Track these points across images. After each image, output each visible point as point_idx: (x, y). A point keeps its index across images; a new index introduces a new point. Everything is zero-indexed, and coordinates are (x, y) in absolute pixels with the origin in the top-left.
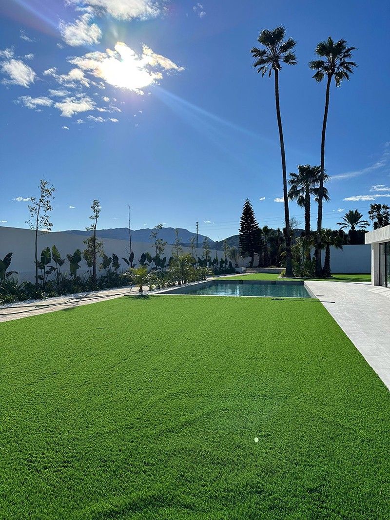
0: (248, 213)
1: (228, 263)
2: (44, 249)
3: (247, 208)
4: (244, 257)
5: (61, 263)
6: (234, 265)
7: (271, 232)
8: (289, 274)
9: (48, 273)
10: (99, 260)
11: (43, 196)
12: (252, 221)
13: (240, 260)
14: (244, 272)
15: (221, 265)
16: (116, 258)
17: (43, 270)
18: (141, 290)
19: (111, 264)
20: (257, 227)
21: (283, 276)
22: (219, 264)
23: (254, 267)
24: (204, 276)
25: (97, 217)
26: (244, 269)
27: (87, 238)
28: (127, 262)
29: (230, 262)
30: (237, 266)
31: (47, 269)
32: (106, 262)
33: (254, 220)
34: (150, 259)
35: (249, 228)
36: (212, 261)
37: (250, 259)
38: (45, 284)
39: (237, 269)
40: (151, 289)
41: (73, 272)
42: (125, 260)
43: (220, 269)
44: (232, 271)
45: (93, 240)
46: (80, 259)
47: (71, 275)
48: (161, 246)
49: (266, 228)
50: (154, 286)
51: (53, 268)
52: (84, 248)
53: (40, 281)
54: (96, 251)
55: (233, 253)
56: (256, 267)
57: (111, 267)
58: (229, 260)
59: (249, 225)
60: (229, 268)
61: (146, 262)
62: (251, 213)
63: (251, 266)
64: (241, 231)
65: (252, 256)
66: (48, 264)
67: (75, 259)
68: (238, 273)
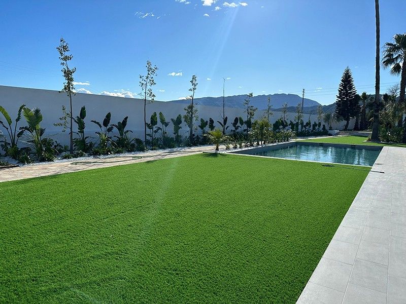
0: (347, 81)
1: (322, 127)
2: (152, 114)
3: (346, 76)
4: (338, 121)
5: (166, 125)
6: (327, 128)
7: (370, 98)
8: (375, 138)
9: (156, 132)
10: (196, 123)
11: (149, 74)
12: (351, 88)
13: (334, 123)
14: (337, 134)
15: (314, 128)
16: (212, 121)
17: (151, 130)
18: (217, 149)
19: (208, 126)
20: (355, 93)
21: (369, 140)
22: (312, 127)
23: (349, 130)
24: (287, 137)
25: (194, 89)
26: (337, 131)
27: (186, 106)
28: (221, 124)
29: (324, 126)
30: (331, 128)
31: (155, 129)
32: (203, 125)
33: (353, 86)
34: (242, 123)
35: (347, 94)
36: (305, 124)
37: (345, 122)
38: (153, 139)
39: (330, 132)
40: (228, 148)
41: (176, 131)
42: (220, 123)
43: (312, 131)
44: (325, 133)
45: (191, 107)
46: (181, 122)
47: (175, 134)
48: (252, 111)
49: (364, 94)
50: (231, 146)
51: (159, 128)
52: (184, 113)
53: (148, 138)
54: (193, 116)
55: (328, 118)
56: (351, 130)
57: (207, 128)
58: (323, 123)
59: (347, 91)
60: (322, 131)
61: (239, 124)
62: (350, 81)
63: (346, 129)
64: (339, 97)
65: (348, 120)
66: (156, 126)
67: (177, 122)
68: (330, 135)
